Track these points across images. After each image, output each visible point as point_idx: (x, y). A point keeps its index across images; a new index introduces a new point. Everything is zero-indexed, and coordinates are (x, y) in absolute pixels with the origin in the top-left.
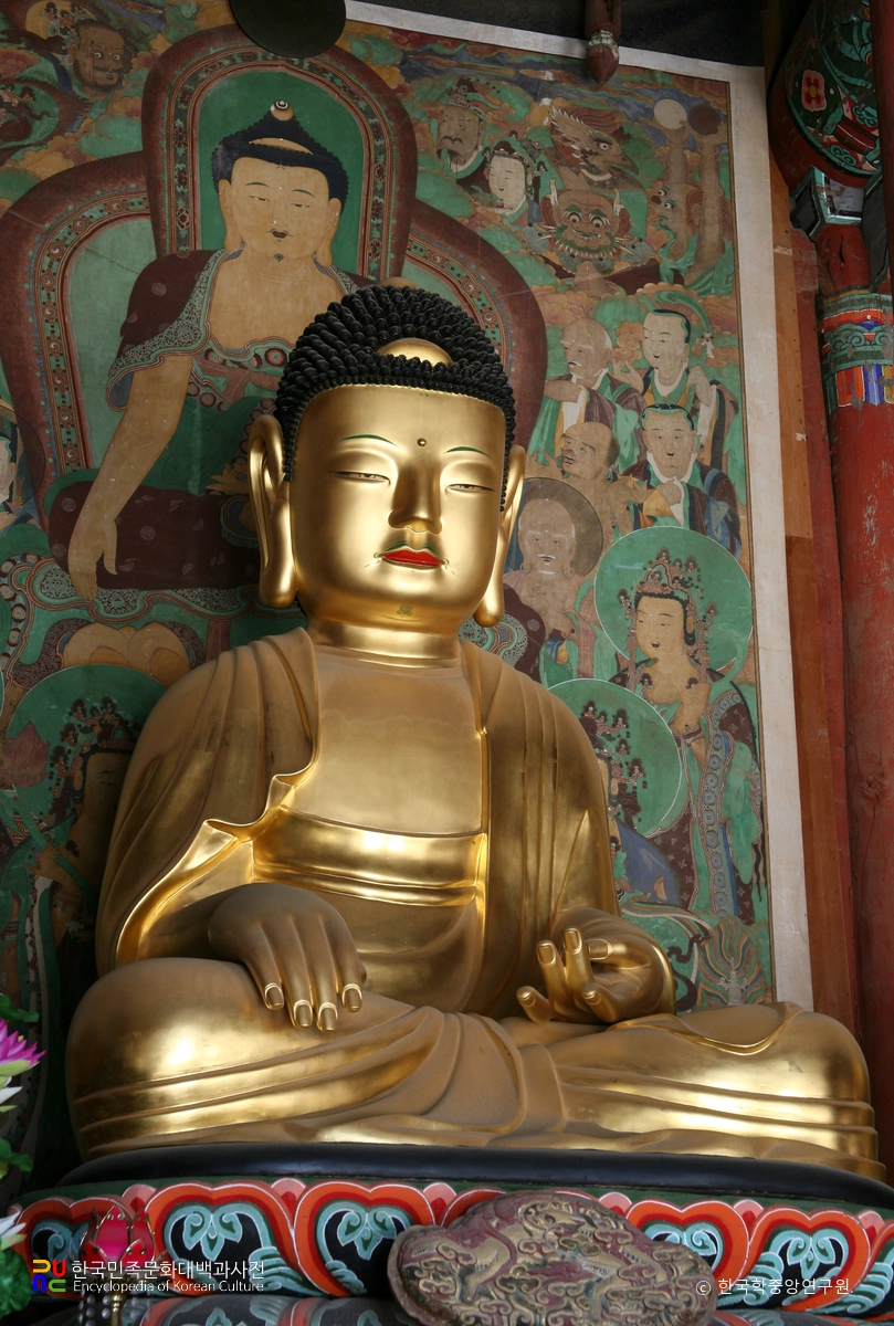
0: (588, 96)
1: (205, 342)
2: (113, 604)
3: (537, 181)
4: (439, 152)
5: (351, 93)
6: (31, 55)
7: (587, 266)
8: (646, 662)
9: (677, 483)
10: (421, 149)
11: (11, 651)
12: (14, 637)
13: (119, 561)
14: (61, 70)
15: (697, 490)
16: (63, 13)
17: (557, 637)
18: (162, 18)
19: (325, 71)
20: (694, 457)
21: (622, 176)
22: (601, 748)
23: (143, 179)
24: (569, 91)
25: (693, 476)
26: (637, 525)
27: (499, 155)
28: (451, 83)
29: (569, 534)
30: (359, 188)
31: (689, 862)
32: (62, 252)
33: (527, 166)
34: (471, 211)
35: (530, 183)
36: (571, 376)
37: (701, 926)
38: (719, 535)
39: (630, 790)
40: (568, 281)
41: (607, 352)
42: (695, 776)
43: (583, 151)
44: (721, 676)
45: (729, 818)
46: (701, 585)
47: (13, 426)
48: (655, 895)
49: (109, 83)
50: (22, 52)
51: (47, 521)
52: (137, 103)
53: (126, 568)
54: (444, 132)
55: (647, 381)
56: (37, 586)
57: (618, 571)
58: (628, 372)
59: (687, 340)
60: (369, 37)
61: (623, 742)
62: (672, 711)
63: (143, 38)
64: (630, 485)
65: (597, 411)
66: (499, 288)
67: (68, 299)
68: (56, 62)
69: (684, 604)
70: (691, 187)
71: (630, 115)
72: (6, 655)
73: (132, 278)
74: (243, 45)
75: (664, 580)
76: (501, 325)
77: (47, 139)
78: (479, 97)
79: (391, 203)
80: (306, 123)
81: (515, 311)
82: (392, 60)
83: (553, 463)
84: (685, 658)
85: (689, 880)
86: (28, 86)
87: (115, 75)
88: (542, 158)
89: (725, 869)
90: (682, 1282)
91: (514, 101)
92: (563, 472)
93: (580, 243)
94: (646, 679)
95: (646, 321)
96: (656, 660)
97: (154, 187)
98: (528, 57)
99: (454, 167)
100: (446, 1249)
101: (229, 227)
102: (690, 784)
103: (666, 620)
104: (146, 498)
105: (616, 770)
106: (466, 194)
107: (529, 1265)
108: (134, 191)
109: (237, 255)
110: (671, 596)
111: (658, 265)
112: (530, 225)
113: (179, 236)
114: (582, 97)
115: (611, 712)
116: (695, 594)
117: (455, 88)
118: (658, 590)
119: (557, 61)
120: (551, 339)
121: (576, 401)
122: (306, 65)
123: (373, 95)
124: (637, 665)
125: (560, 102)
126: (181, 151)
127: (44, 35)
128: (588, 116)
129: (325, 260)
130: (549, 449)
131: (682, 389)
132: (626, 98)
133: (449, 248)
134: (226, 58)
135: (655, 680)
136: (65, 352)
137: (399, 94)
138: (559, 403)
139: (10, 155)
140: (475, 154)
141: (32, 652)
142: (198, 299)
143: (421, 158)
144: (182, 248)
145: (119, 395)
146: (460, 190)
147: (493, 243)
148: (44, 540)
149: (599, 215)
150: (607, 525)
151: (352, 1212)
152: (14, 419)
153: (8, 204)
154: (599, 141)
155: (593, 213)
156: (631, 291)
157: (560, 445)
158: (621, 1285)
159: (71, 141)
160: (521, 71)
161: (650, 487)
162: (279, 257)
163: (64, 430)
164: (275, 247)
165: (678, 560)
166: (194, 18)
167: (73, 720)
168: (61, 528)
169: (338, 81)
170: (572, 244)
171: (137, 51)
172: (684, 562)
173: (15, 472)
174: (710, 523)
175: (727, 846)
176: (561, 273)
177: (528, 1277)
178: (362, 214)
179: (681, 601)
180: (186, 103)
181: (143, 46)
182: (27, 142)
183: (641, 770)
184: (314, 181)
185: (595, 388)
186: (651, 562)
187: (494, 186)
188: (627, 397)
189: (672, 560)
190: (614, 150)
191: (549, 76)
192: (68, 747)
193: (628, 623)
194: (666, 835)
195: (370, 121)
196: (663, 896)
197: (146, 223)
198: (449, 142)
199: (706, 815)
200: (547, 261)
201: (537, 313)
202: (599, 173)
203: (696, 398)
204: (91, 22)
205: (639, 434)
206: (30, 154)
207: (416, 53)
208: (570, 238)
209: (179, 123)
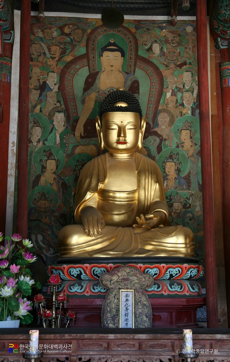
0: (173, 28)
1: (98, 89)
2: (83, 142)
3: (162, 48)
4: (143, 45)
5: (125, 35)
6: (66, 37)
7: (172, 64)
8: (182, 143)
9: (189, 106)
10: (139, 44)
11: (66, 152)
12: (66, 149)
13: (84, 133)
14: (71, 39)
15: (193, 108)
16: (71, 28)
17: (165, 140)
18: (89, 25)
19: (120, 31)
20: (193, 101)
21: (179, 44)
22: (174, 161)
23: (86, 59)
24: (169, 28)
25: (192, 105)
26: (181, 116)
27: (154, 43)
28: (145, 30)
29: (168, 119)
30: (127, 55)
31: (190, 181)
32: (72, 75)
33: (160, 45)
34: (149, 56)
35: (161, 48)
36: (168, 87)
37: (192, 193)
38: (197, 116)
39: (179, 168)
40: (168, 68)
41: (176, 81)
42: (192, 164)
43: (171, 40)
44: (197, 144)
45: (198, 172)
46: (194, 127)
47: (65, 110)
48: (183, 187)
49: (80, 40)
50: (64, 37)
51: (71, 128)
52: (85, 44)
53: (85, 135)
54: (144, 40)
55: (184, 86)
56: (70, 140)
57: (178, 125)
58: (180, 85)
59: (192, 77)
60: (129, 22)
61: (178, 159)
62: (187, 152)
63: (86, 30)
64: (180, 108)
65: (174, 94)
66: (154, 71)
67: (74, 84)
68: (70, 38)
69: (190, 131)
70: (193, 44)
71: (181, 30)
72: (65, 153)
73: (85, 79)
74: (104, 28)
75: (186, 126)
76: (155, 79)
77: (69, 54)
78: (151, 32)
79: (133, 56)
80: (117, 43)
81: (157, 75)
82: (133, 27)
83: (165, 105)
84: (190, 141)
85: (190, 184)
86: (65, 43)
87: (81, 39)
88: (163, 42)
89: (197, 182)
90: (147, 280)
91: (157, 31)
92: (167, 107)
93: (171, 59)
94: (183, 146)
95: (184, 74)
96: (184, 142)
97: (88, 60)
98: (160, 21)
99: (145, 47)
100: (108, 277)
101: (102, 66)
102: (191, 166)
103: (187, 134)
104: (89, 121)
105: (176, 164)
106: (148, 52)
107: (121, 279)
108: (85, 61)
109: (104, 71)
110: (188, 129)
111: (186, 62)
112: (161, 57)
113: (93, 69)
114: (171, 28)
115: (176, 153)
116: (192, 129)
117: (146, 30)
118: (185, 128)
119: (166, 21)
120: (165, 80)
121: (169, 92)
122: (117, 30)
123: (129, 35)
124: (181, 144)
125: (167, 30)
126: (93, 52)
127: (68, 33)
128: (172, 32)
129: (121, 70)
130: (164, 102)
131: (191, 87)
132: (180, 27)
133: (145, 64)
134: (102, 31)
135: (184, 146)
136: (73, 95)
137: (135, 34)
138: (166, 93)
139: (62, 58)
140: (150, 44)
141: (69, 152)
142: (97, 81)
143: (139, 46)
144: (94, 71)
145: (83, 102)
146: (147, 52)
147: (153, 62)
148: (71, 131)
149: (174, 53)
150: (175, 117)
151: (96, 269)
152: (65, 109)
153: (62, 67)
154: (175, 37)
155: (173, 53)
156: (180, 68)
157: (166, 101)
158: (136, 281)
159: (73, 53)
160: (159, 25)
161: (184, 108)
162: (112, 71)
163: (74, 110)
164: (111, 69)
165: (189, 122)
166: (95, 24)
167: (77, 164)
168: (74, 128)
169: (123, 33)
170: (169, 60)
171: (85, 33)
172: (190, 122)
173: (65, 119)
174: (196, 114)
175: (197, 178)
176: (167, 66)
177: (121, 281)
178: (128, 59)
179: (190, 130)
180: (94, 42)
181: (86, 32)
182: (65, 55)
183: (181, 164)
184: (118, 54)
185: (173, 89)
186: (184, 123)
187: (153, 50)
188: (180, 90)
189: (188, 122)
190: (177, 39)
191: (164, 25)
192: (76, 169)
193: (179, 136)
194: (186, 176)
195: (129, 40)
196: (185, 188)
197: (87, 67)
198: (144, 42)
199: (193, 172)
200: (164, 64)
201: (162, 75)
202: (174, 44)
203: (193, 88)
204: (76, 29)
205: (182, 97)
206: (66, 57)
207: (138, 24)
208: (169, 58)
209: (93, 46)
